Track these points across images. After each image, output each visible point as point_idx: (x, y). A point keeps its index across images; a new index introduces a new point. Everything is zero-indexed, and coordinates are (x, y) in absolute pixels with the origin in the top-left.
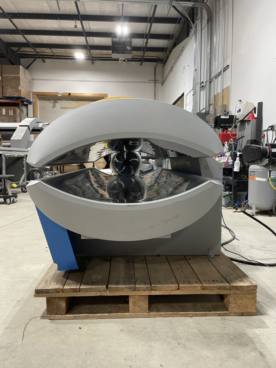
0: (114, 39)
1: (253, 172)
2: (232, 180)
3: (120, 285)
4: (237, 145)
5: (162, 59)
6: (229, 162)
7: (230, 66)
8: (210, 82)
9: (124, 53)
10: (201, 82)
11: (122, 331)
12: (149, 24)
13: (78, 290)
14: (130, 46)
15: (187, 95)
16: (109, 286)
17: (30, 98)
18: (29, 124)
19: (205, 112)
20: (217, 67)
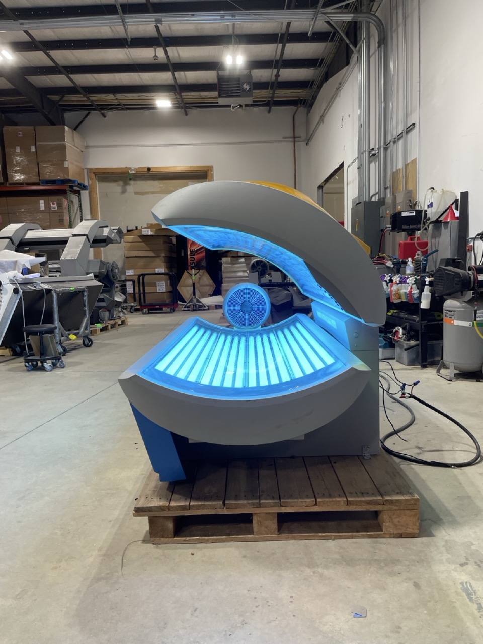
0: (221, 73)
1: (449, 311)
2: (418, 322)
3: (240, 499)
4: (426, 264)
5: (305, 100)
6: (414, 294)
7: (417, 126)
8: (386, 149)
9: (239, 96)
10: (371, 148)
11: (244, 557)
12: (280, 46)
13: (188, 508)
14: (248, 83)
15: (349, 166)
16: (227, 502)
17: (84, 179)
18: (88, 231)
19: (378, 200)
20: (396, 126)
